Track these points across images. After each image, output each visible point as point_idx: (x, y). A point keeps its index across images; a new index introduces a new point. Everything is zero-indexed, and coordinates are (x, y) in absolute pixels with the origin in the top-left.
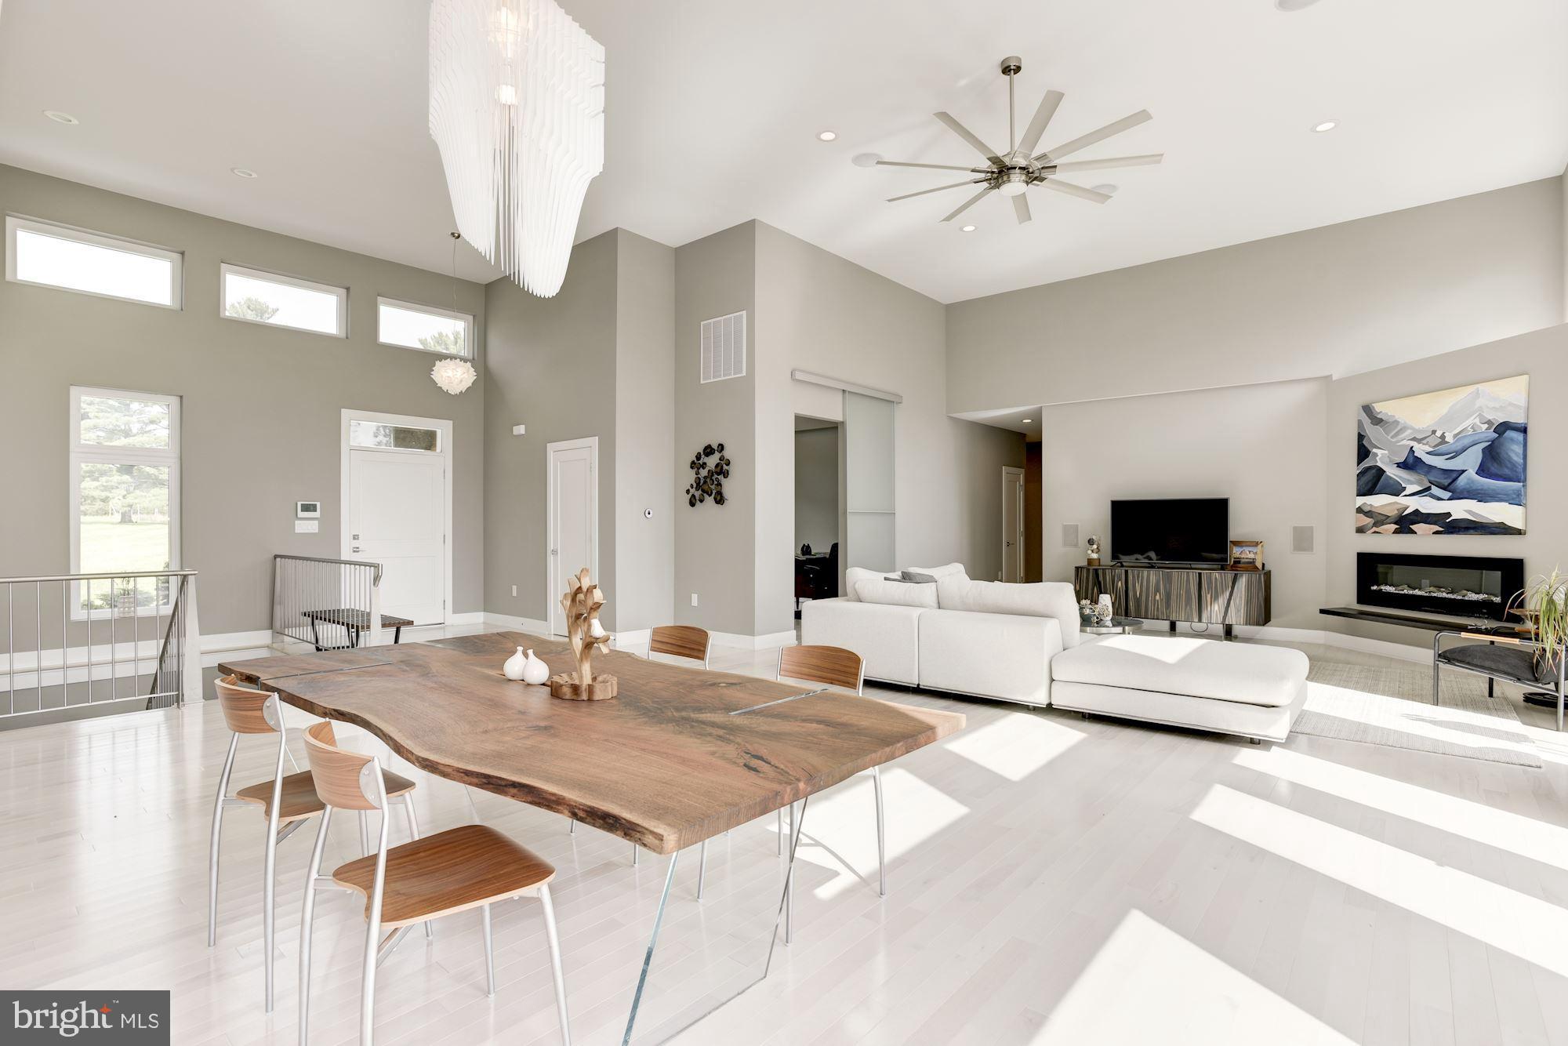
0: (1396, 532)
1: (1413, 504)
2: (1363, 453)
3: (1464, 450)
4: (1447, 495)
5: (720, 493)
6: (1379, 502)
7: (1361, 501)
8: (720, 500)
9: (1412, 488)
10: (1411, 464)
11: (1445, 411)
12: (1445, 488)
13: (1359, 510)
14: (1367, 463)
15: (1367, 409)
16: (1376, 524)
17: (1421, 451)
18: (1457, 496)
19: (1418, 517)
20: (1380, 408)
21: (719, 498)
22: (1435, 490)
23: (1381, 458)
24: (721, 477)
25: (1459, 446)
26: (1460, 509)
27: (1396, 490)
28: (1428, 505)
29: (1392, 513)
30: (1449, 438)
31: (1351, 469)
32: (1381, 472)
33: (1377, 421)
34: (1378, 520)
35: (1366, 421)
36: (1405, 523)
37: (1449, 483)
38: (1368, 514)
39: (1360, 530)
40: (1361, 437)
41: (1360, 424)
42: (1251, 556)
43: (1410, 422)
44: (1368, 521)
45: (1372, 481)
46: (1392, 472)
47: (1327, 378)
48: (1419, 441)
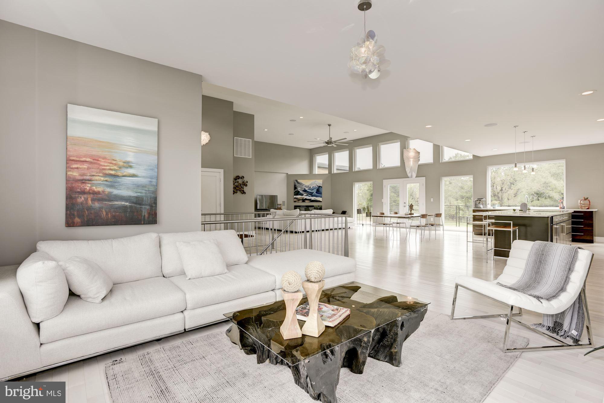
0: (302, 202)
1: (305, 197)
2: (295, 188)
3: (314, 189)
4: (311, 196)
5: (243, 191)
6: (299, 197)
7: (295, 196)
8: (244, 193)
9: (305, 195)
10: (305, 191)
11: (310, 183)
12: (311, 195)
13: (295, 198)
14: (296, 190)
15: (296, 181)
16: (298, 201)
17: (306, 189)
18: (312, 196)
19: (306, 199)
20: (299, 181)
21: (243, 192)
22: (309, 195)
23: (299, 189)
24: (244, 186)
25: (313, 189)
26: (313, 198)
27: (302, 195)
28: (308, 198)
29: (301, 199)
30: (311, 187)
31: (292, 191)
32: (299, 192)
33: (298, 183)
34: (299, 200)
35: (296, 183)
36: (304, 200)
37: (311, 194)
38: (297, 199)
39: (295, 202)
40: (295, 185)
41: (295, 183)
42: (280, 207)
43: (305, 184)
44: (297, 200)
45: (297, 193)
46: (301, 192)
47: (287, 174)
48: (306, 187)
